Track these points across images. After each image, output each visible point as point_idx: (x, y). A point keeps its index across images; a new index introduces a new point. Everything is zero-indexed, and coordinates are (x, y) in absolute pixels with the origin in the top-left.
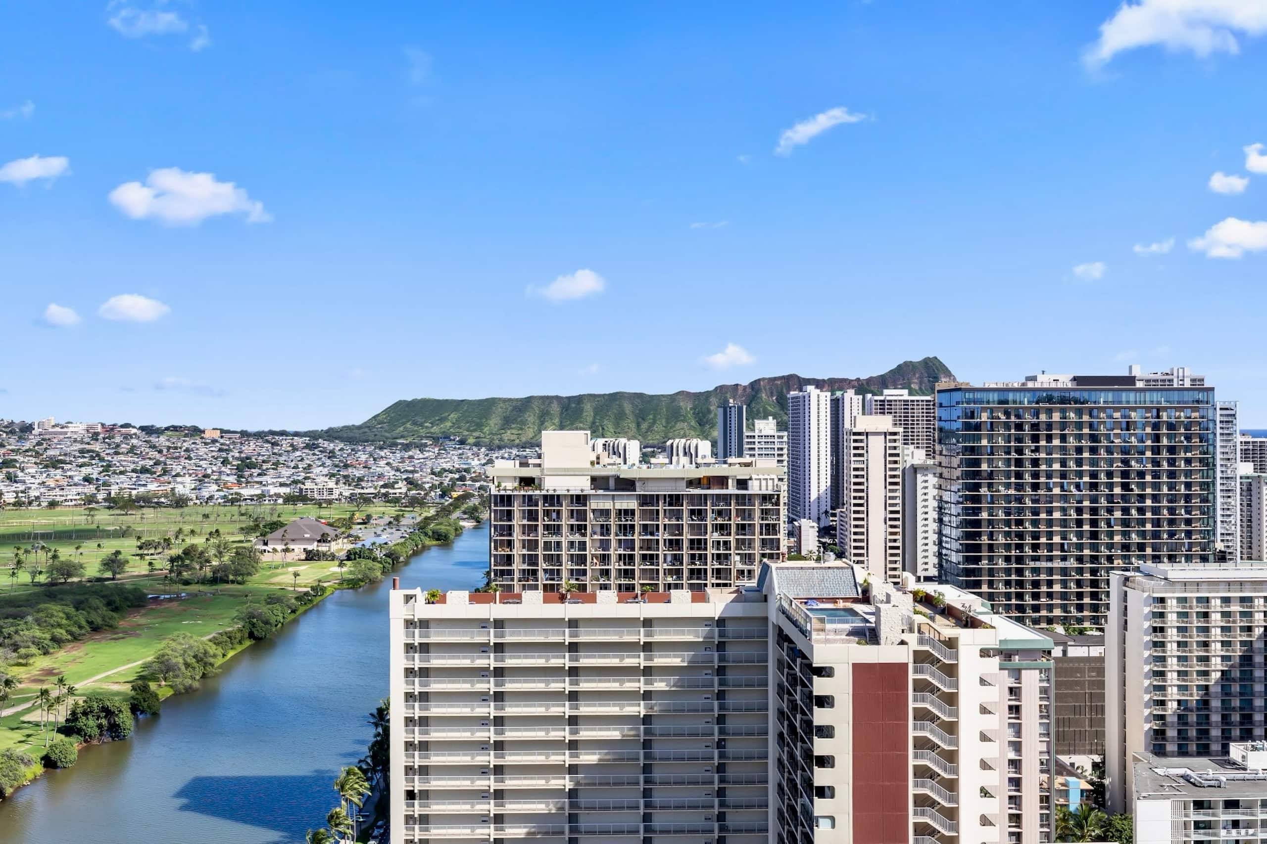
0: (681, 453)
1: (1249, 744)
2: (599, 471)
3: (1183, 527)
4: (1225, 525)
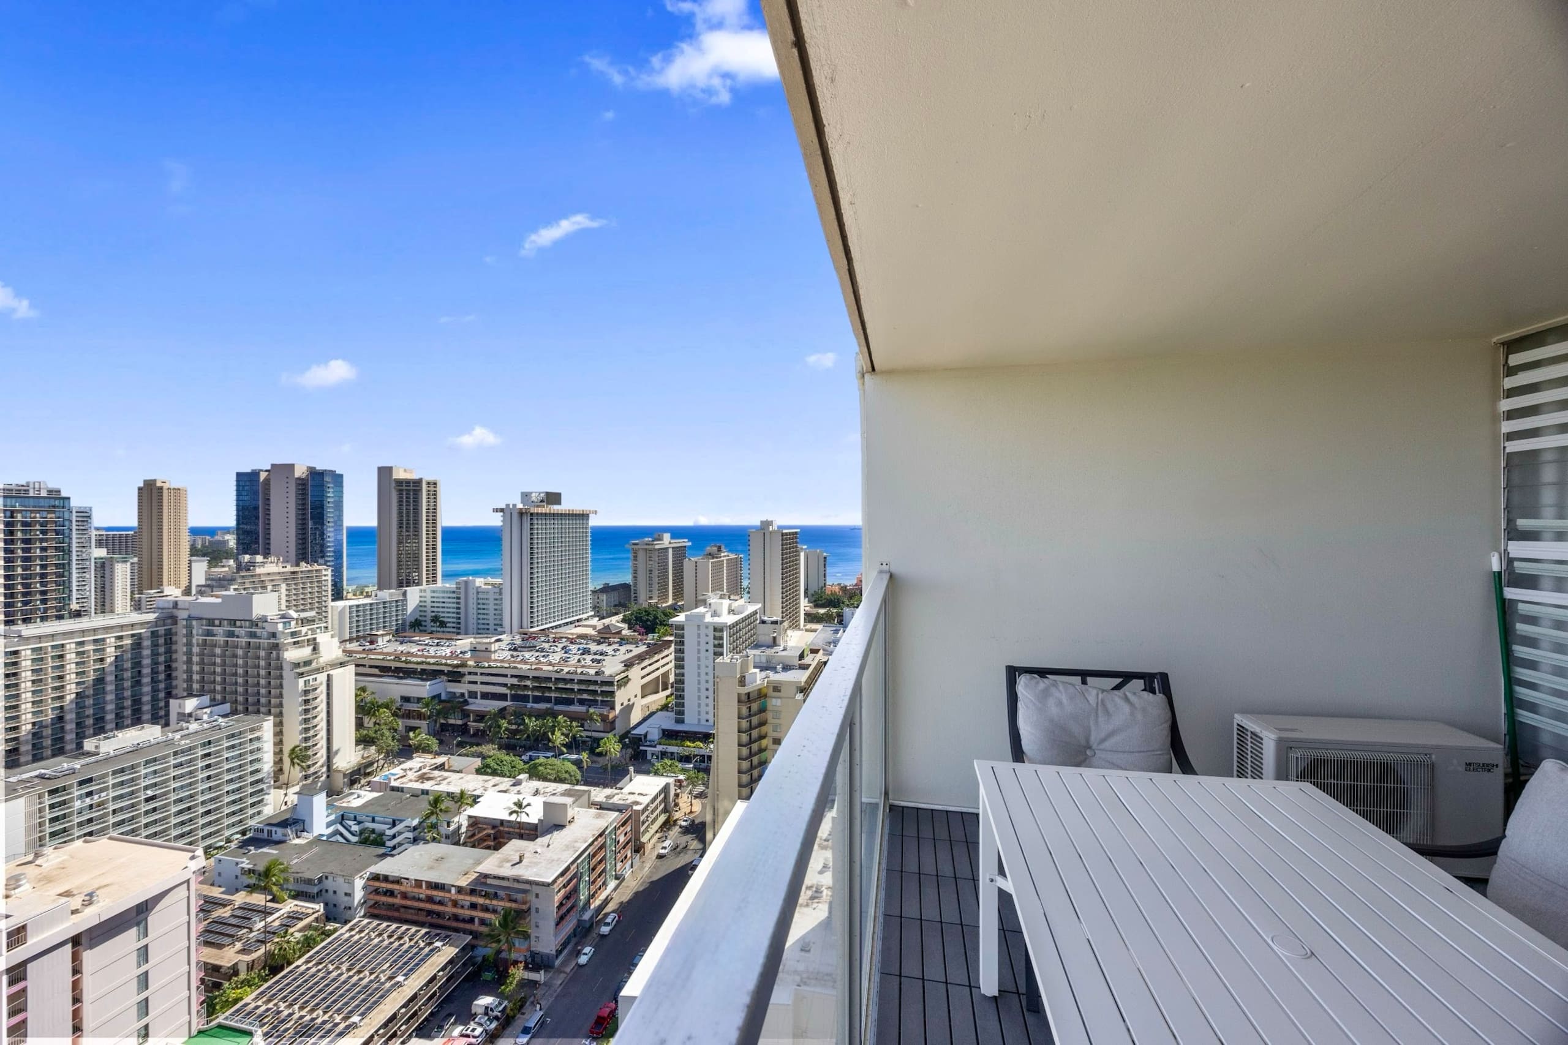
1: (101, 737)
3: (38, 596)
4: (80, 592)
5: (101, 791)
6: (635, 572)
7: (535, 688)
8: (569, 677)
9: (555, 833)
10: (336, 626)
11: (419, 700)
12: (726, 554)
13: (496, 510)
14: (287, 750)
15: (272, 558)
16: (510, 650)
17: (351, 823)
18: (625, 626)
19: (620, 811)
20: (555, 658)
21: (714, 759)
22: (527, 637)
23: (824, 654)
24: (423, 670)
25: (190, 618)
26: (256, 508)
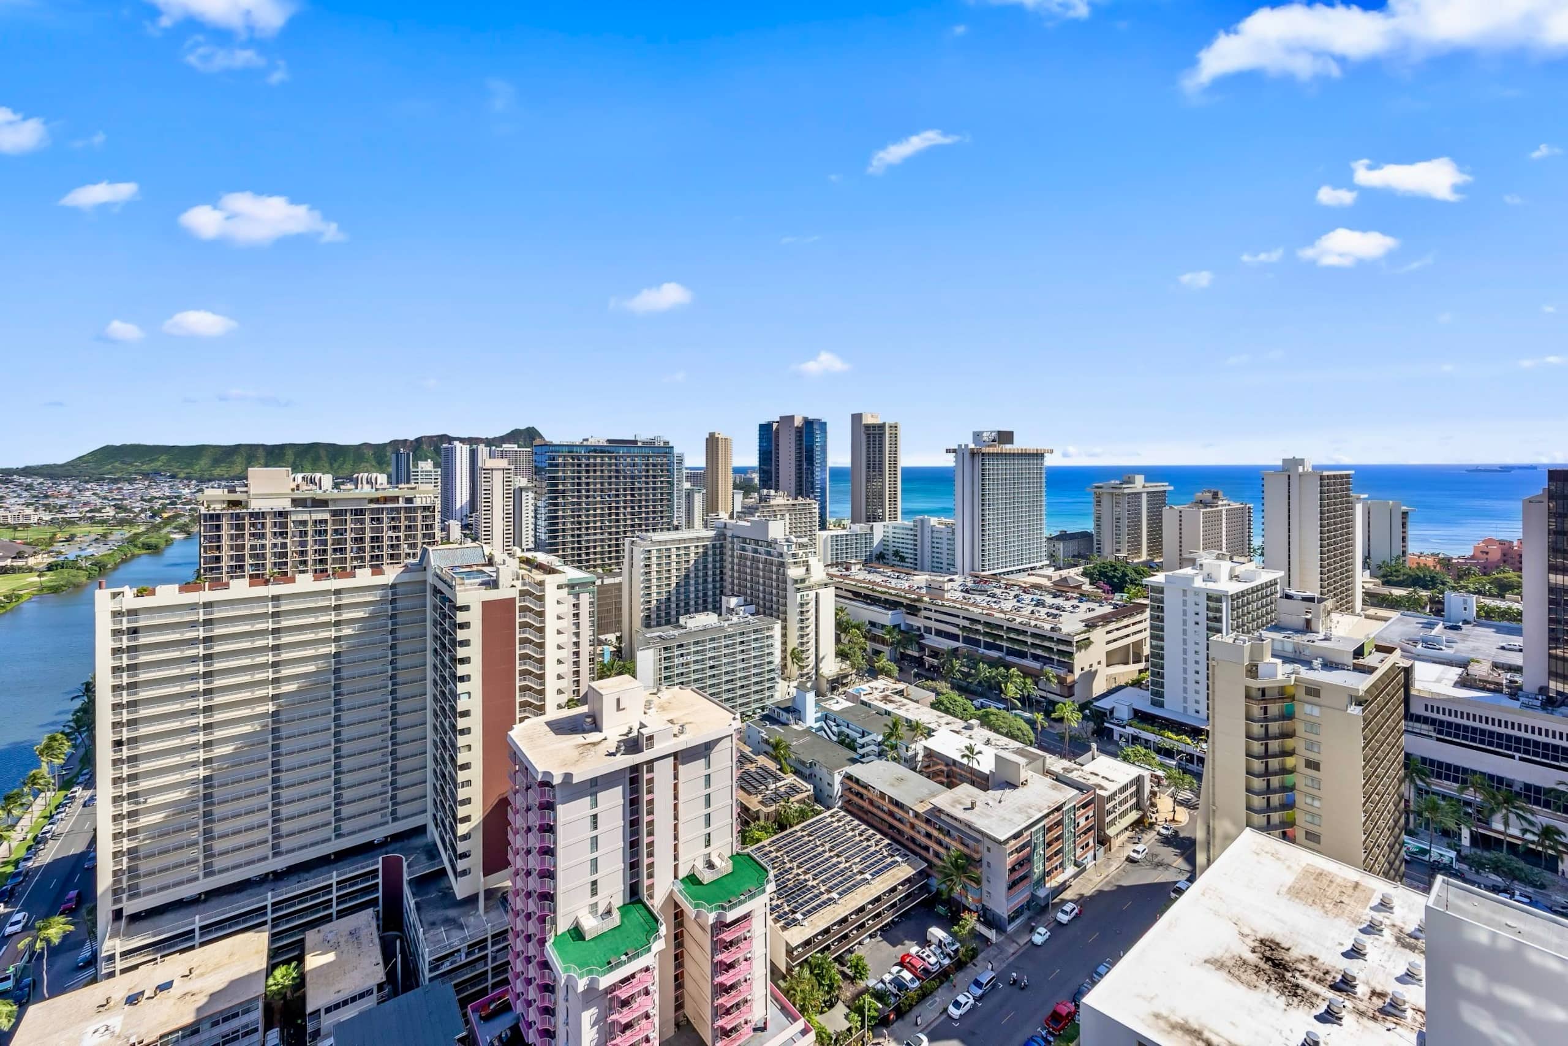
0: (364, 482)
1: (688, 616)
2: (298, 495)
3: (659, 514)
4: (678, 512)
5: (688, 654)
6: (1098, 519)
7: (986, 634)
8: (1021, 628)
9: (1007, 791)
10: (822, 552)
11: (883, 626)
12: (1225, 502)
13: (948, 451)
14: (789, 651)
15: (781, 493)
16: (962, 591)
17: (832, 724)
18: (1087, 580)
19: (1081, 790)
20: (1009, 605)
21: (1208, 762)
22: (979, 580)
23: (1402, 656)
24: (886, 600)
25: (733, 537)
26: (771, 452)
